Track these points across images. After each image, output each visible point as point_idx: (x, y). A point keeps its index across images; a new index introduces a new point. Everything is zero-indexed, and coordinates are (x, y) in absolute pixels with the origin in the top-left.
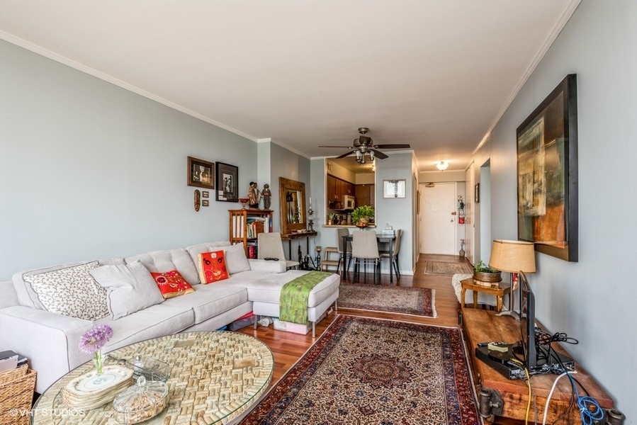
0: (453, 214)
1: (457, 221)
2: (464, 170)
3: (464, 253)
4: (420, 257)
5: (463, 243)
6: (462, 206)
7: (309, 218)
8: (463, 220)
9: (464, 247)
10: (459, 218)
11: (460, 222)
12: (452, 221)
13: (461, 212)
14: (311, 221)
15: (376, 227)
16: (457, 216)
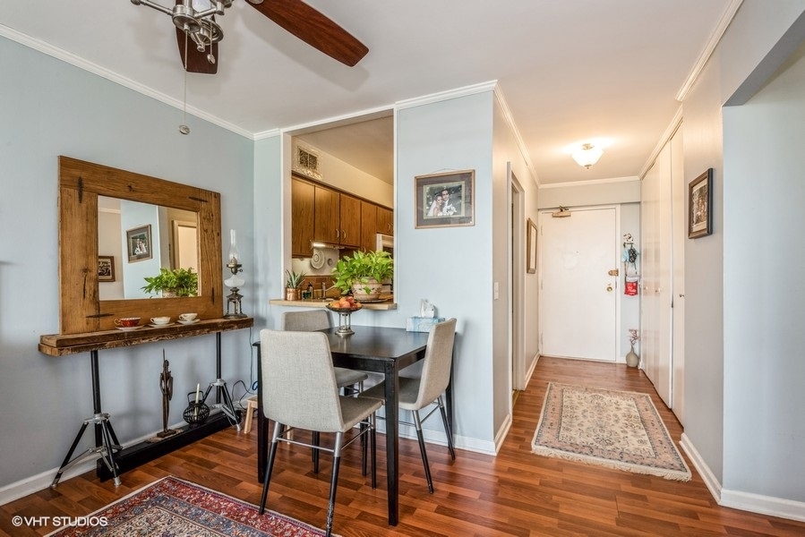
0: (611, 273)
1: (621, 288)
2: (637, 178)
3: (639, 358)
4: (538, 368)
5: (635, 337)
6: (633, 255)
7: (230, 282)
8: (635, 288)
9: (636, 347)
10: (626, 282)
11: (627, 292)
12: (609, 289)
13: (631, 269)
14: (235, 290)
15: (395, 308)
16: (620, 279)
